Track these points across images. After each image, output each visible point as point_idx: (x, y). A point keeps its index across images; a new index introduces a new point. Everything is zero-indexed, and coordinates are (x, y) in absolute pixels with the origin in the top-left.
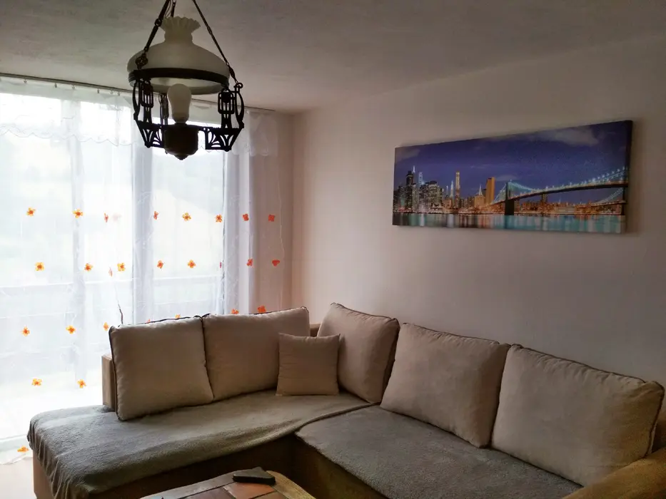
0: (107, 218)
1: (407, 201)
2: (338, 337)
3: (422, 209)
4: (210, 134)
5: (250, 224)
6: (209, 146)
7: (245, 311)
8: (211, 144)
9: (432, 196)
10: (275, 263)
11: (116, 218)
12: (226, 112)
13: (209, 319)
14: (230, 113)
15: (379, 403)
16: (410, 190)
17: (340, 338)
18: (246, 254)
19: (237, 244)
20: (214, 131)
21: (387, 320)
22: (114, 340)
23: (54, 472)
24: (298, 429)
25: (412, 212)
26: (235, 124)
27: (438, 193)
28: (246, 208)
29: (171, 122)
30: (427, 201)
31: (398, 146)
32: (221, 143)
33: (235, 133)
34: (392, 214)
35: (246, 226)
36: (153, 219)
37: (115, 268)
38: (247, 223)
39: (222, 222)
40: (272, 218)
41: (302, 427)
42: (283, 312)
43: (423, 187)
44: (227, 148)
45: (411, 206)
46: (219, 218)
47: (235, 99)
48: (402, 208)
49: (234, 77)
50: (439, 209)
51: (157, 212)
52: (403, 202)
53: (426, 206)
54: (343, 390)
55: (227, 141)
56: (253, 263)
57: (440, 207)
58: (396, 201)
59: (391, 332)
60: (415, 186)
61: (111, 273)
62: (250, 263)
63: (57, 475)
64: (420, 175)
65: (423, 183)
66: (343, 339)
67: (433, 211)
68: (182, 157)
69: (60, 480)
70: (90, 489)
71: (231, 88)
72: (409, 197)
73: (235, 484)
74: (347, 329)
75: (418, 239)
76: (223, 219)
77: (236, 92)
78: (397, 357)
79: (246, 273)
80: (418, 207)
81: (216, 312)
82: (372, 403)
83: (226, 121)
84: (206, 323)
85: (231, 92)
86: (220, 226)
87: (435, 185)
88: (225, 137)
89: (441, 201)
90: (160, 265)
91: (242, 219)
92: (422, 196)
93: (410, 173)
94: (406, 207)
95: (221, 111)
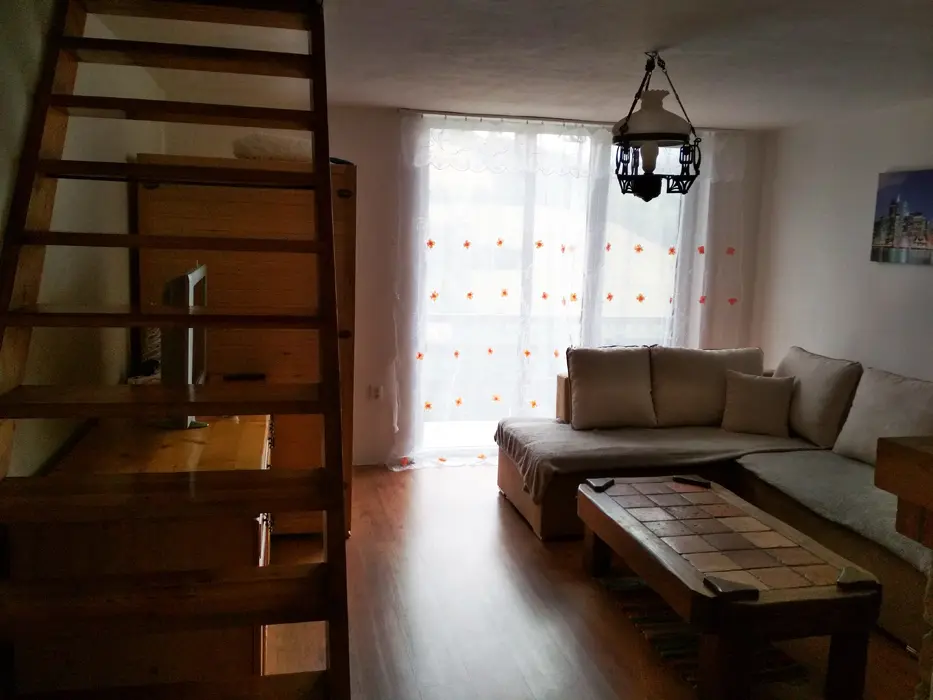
0: (563, 249)
1: (889, 234)
2: (792, 379)
3: (905, 244)
4: (671, 181)
5: (707, 256)
6: (669, 191)
7: (695, 344)
8: (672, 188)
9: (917, 229)
10: (732, 301)
11: (572, 249)
12: (686, 162)
13: (656, 350)
14: (690, 162)
15: (831, 449)
16: (892, 221)
17: (796, 381)
18: (699, 290)
19: (690, 279)
20: (675, 178)
21: (848, 363)
22: (570, 359)
23: (523, 458)
24: (739, 457)
25: (892, 247)
26: (692, 172)
27: (923, 226)
28: (703, 240)
29: (641, 172)
30: (909, 235)
31: (884, 170)
32: (680, 188)
33: (692, 179)
34: (870, 249)
35: (701, 261)
36: (606, 251)
37: (568, 298)
38: (703, 256)
39: (676, 255)
40: (731, 251)
41: (743, 455)
42: (734, 350)
43: (906, 219)
44: (683, 191)
45: (892, 240)
46: (672, 251)
47: (694, 151)
48: (884, 242)
49: (694, 133)
50: (923, 244)
51: (611, 243)
52: (883, 235)
53: (909, 241)
54: (793, 433)
55: (685, 185)
56: (706, 301)
57: (924, 241)
58: (876, 234)
59: (851, 377)
60: (897, 217)
61: (564, 302)
62: (703, 300)
63: (527, 459)
64: (905, 205)
65: (907, 214)
66: (799, 383)
67: (916, 246)
68: (647, 199)
69: (530, 463)
70: (554, 468)
71: (692, 143)
72: (891, 230)
73: (674, 483)
74: (804, 373)
75: (897, 277)
76: (677, 251)
77: (695, 146)
78: (855, 402)
79: (698, 310)
80: (900, 242)
81: (665, 344)
82: (823, 447)
83: (685, 170)
84: (654, 353)
85: (691, 146)
86: (673, 258)
87: (920, 217)
88: (683, 182)
89: (926, 235)
90: (610, 297)
91: (697, 252)
92: (905, 228)
93: (894, 202)
94: (887, 241)
95: (681, 162)
